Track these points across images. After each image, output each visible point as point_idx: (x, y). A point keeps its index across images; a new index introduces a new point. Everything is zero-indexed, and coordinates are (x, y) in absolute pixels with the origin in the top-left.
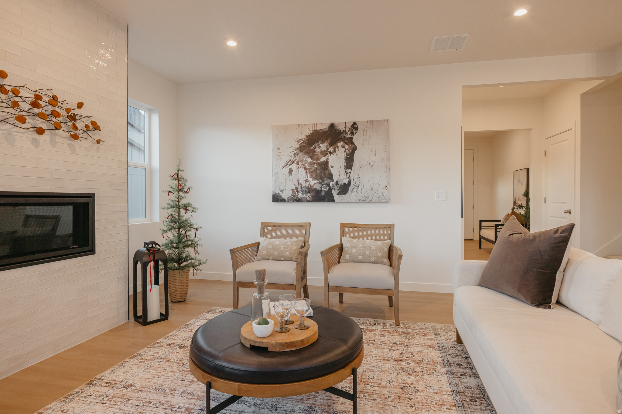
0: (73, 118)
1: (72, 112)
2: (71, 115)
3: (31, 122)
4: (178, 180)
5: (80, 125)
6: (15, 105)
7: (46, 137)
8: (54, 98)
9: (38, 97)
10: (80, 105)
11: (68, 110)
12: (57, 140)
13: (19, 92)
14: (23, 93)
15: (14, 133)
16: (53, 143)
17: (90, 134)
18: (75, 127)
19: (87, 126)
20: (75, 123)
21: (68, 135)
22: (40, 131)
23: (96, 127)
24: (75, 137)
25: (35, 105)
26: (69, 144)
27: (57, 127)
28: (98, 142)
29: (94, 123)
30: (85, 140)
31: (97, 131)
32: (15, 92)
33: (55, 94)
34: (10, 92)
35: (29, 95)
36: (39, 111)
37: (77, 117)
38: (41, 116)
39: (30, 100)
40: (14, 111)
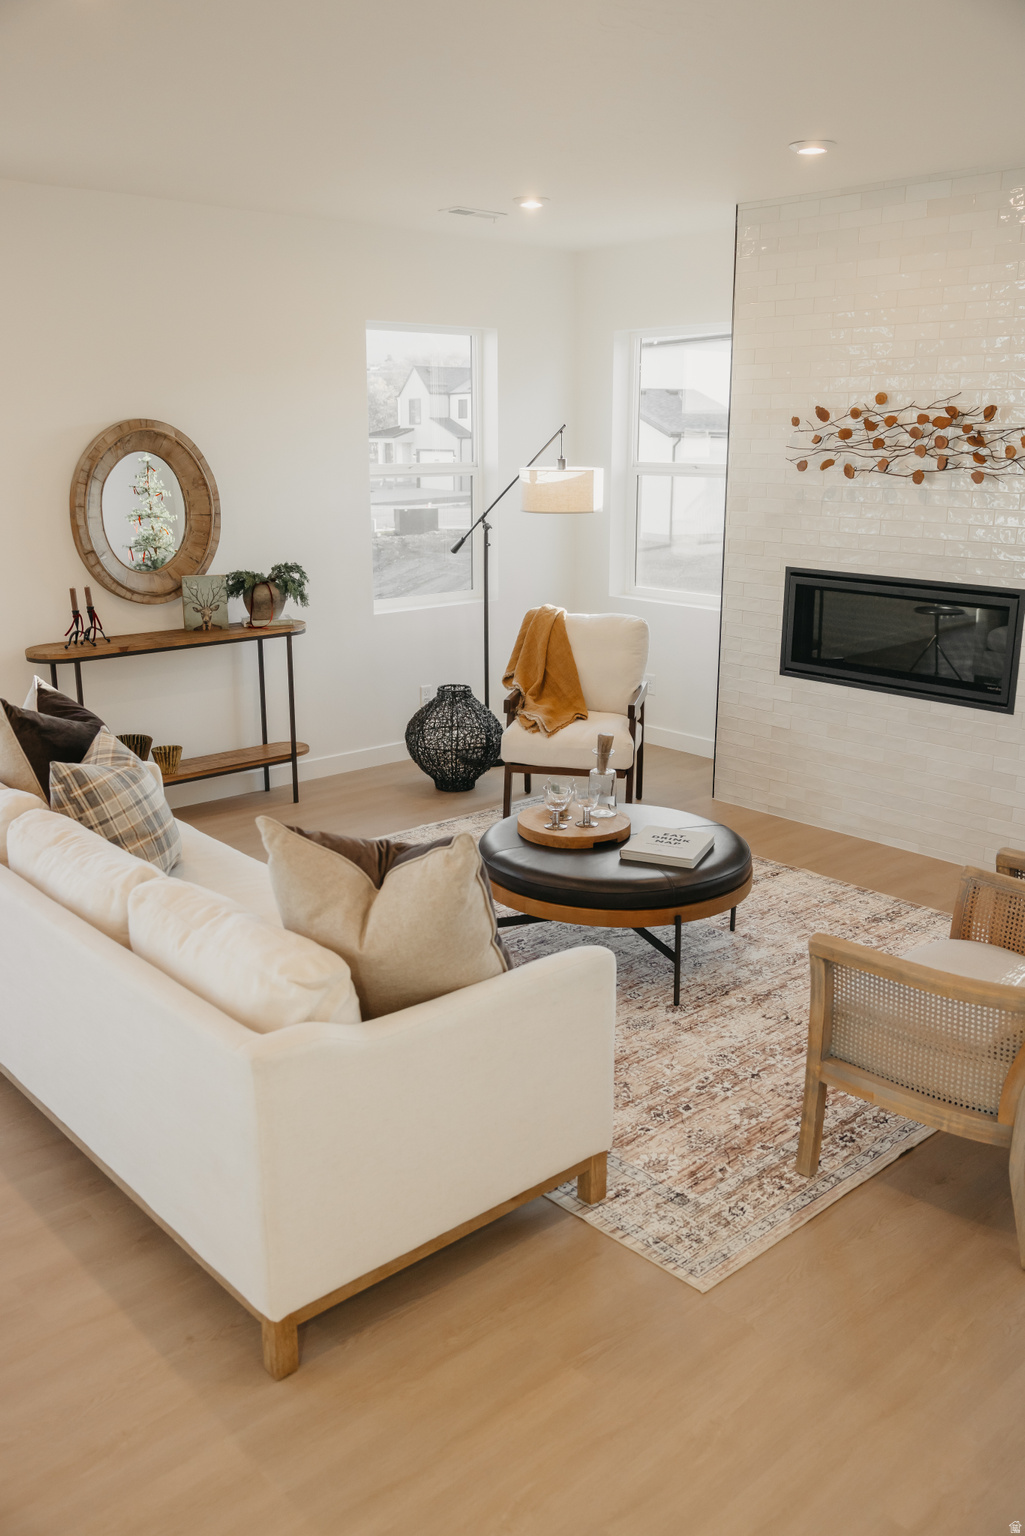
0: (978, 441)
1: (976, 427)
2: (973, 437)
3: (903, 464)
6: (878, 444)
7: (940, 483)
8: (951, 411)
9: (923, 419)
10: (990, 412)
11: (969, 428)
13: (896, 419)
14: (902, 419)
18: (980, 459)
19: (1010, 450)
20: (983, 452)
22: (918, 477)
24: (981, 477)
25: (916, 433)
27: (946, 464)
32: (891, 422)
33: (952, 403)
34: (882, 424)
35: (910, 417)
36: (919, 443)
37: (988, 438)
38: (922, 451)
39: (909, 428)
40: (881, 452)
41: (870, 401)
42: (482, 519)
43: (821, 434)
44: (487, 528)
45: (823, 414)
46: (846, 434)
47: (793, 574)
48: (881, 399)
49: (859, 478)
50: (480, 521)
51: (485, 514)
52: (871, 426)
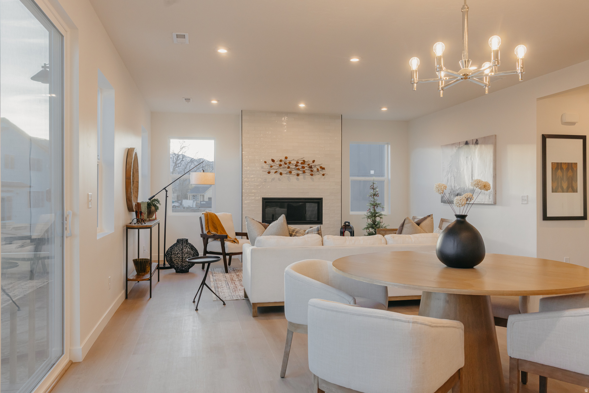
0: (311, 167)
1: (311, 165)
2: (310, 167)
3: (294, 172)
4: (374, 189)
5: (315, 169)
6: (289, 167)
7: (301, 176)
8: (304, 161)
9: (297, 162)
10: (314, 161)
11: (309, 165)
12: (306, 177)
13: (291, 162)
14: (292, 162)
15: (290, 177)
16: (304, 178)
17: (320, 172)
18: (312, 171)
19: (318, 169)
20: (312, 169)
21: (309, 174)
22: (298, 175)
23: (323, 169)
24: (312, 175)
25: (296, 166)
26: (311, 178)
27: (304, 172)
28: (323, 175)
29: (321, 167)
30: (318, 175)
31: (324, 170)
32: (290, 163)
33: (304, 159)
34: (288, 163)
35: (294, 162)
36: (298, 167)
37: (313, 167)
38: (298, 169)
39: (295, 164)
40: (289, 170)
41: (283, 159)
42: (165, 189)
43: (272, 165)
44: (167, 191)
45: (273, 161)
46: (280, 165)
47: (264, 199)
48: (286, 158)
49: (284, 175)
50: (163, 189)
51: (166, 187)
52: (286, 164)
